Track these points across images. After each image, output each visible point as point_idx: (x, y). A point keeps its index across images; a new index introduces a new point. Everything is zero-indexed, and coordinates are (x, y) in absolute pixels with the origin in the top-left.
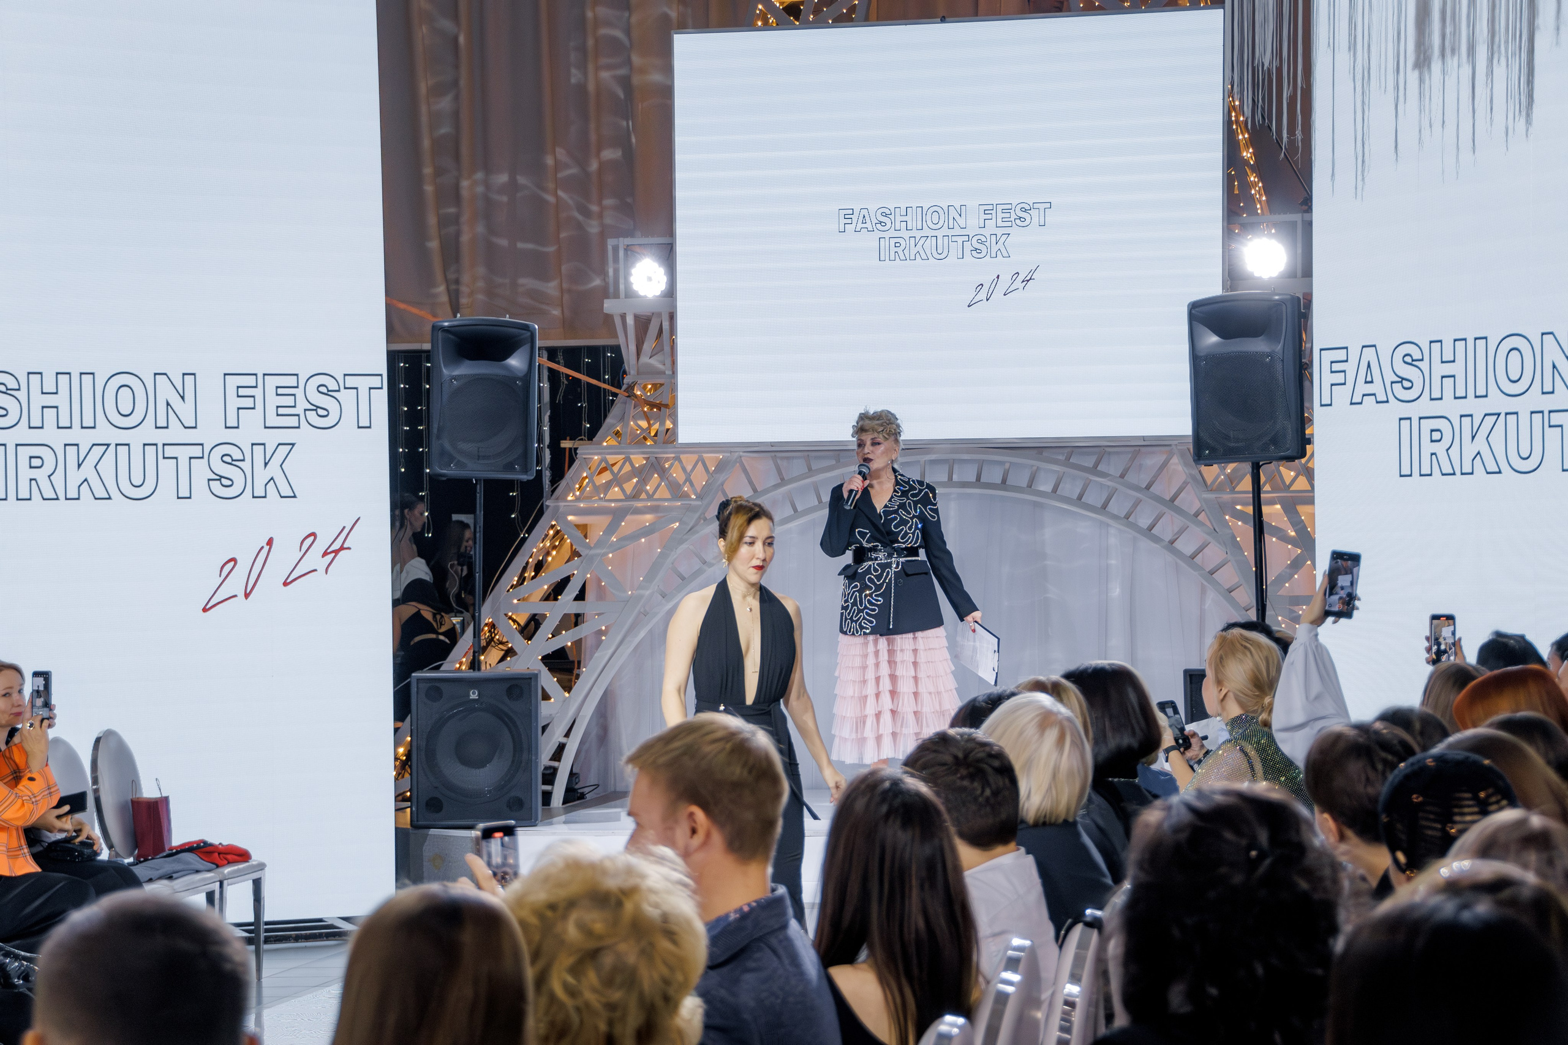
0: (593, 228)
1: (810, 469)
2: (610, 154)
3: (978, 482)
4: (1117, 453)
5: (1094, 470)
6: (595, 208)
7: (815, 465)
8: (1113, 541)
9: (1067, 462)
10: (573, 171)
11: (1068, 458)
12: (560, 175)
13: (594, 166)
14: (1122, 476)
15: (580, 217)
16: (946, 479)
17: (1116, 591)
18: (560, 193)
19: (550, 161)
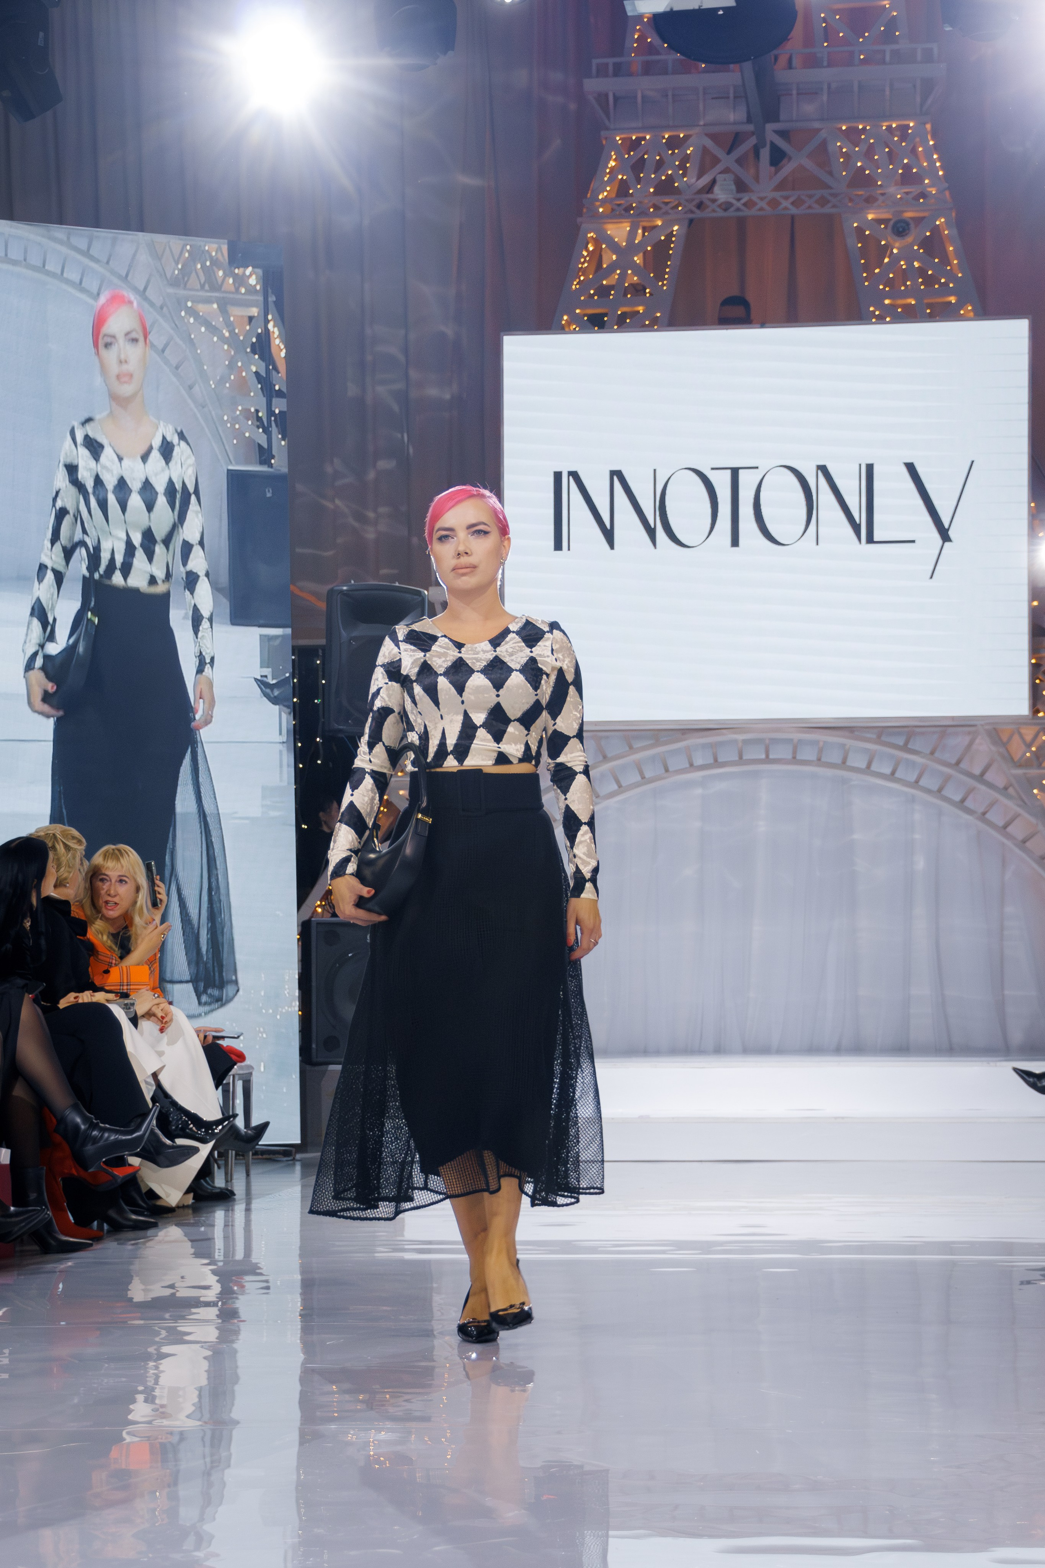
0: (370, 535)
1: (631, 747)
2: (384, 464)
3: (794, 760)
4: (923, 733)
5: (905, 748)
6: (371, 515)
7: (637, 745)
8: (917, 816)
9: (878, 740)
10: (349, 480)
11: (879, 736)
12: (338, 483)
13: (371, 475)
14: (932, 753)
15: (356, 524)
16: (763, 756)
17: (920, 863)
18: (337, 502)
19: (329, 469)
